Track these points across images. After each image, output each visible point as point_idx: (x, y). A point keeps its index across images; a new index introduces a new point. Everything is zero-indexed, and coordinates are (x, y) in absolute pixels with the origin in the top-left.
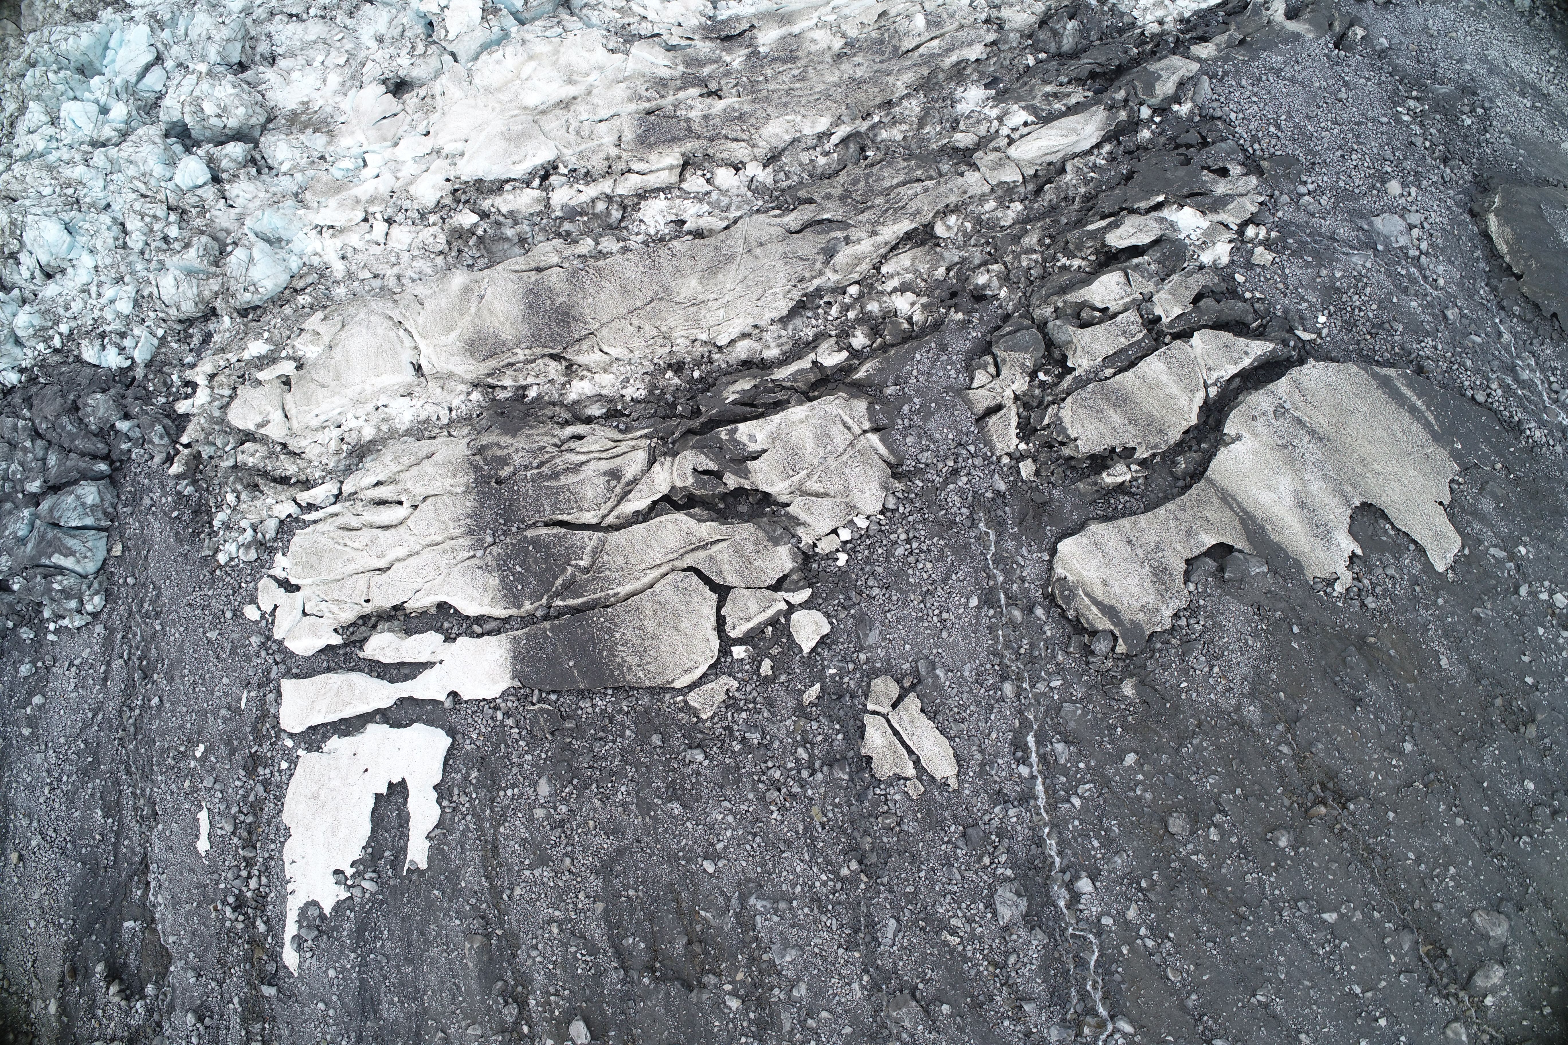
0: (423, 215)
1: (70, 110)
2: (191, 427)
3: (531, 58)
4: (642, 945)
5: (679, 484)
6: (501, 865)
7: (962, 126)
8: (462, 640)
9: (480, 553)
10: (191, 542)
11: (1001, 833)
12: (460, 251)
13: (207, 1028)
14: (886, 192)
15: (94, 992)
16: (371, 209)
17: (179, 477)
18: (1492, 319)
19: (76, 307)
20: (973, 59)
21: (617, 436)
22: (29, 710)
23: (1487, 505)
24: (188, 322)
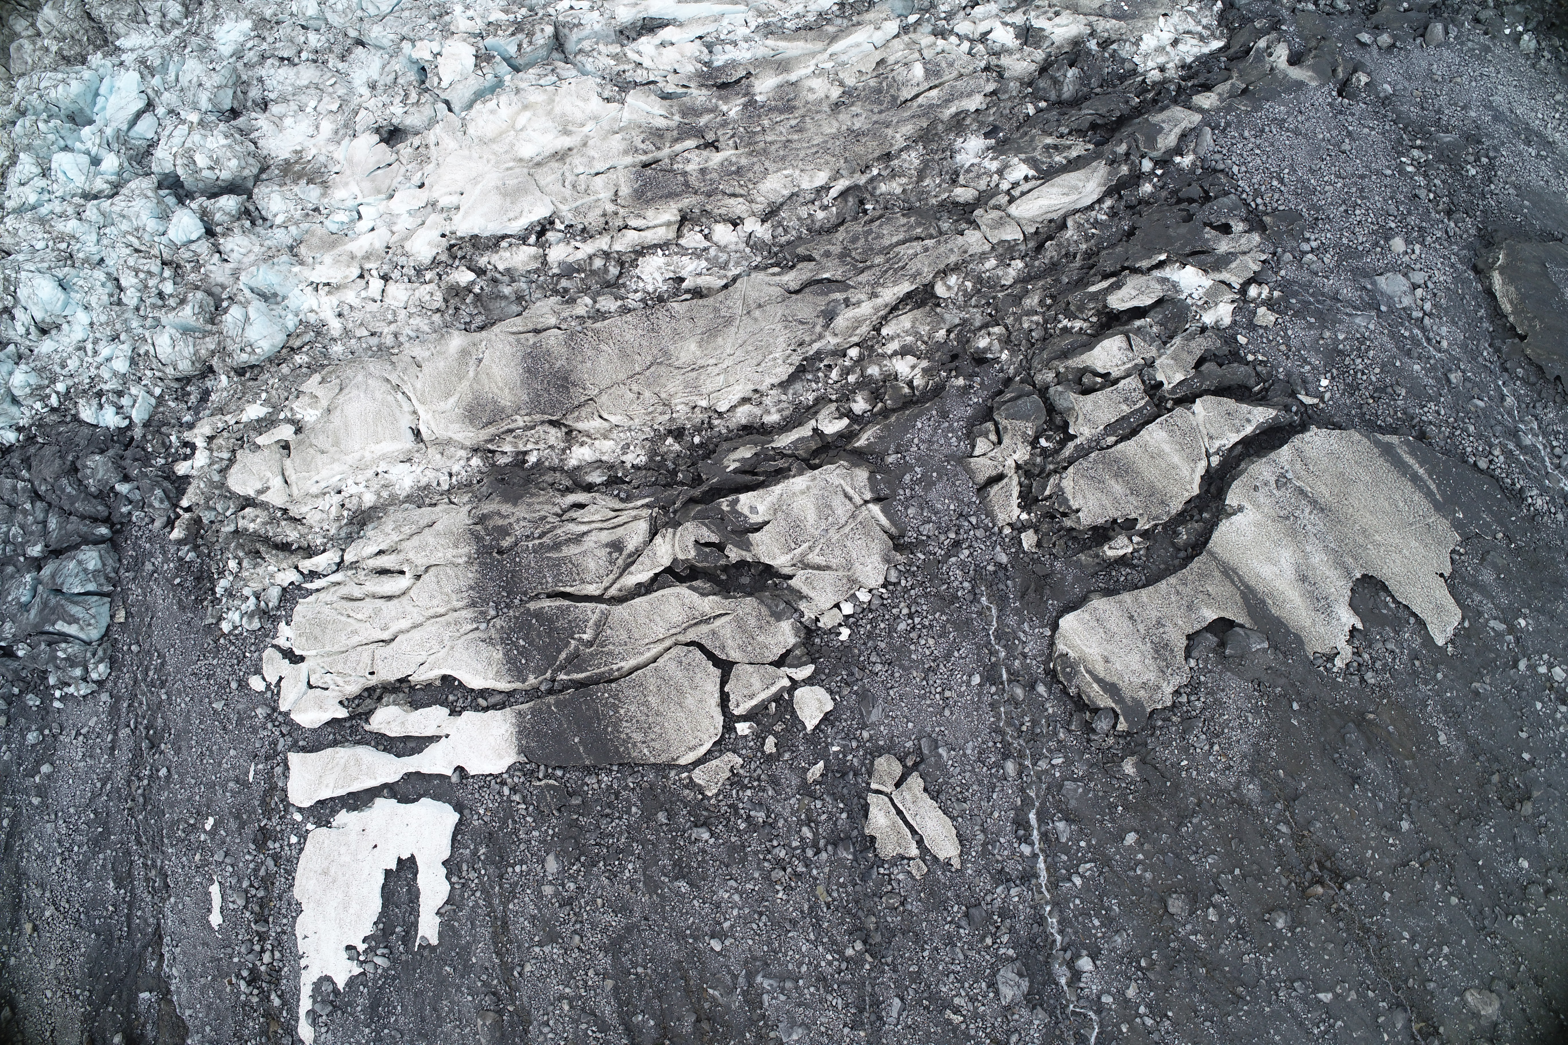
0: (419, 272)
1: (61, 161)
2: (191, 490)
3: (526, 107)
4: (652, 1023)
5: (681, 556)
6: (511, 942)
7: (961, 180)
8: (468, 714)
9: (483, 626)
10: (195, 610)
11: (1004, 913)
12: (457, 309)
14: (886, 250)
16: (367, 266)
17: (180, 542)
18: (1495, 382)
19: (73, 364)
20: (973, 109)
21: (618, 505)
22: (37, 779)
23: (1487, 576)
24: (185, 380)
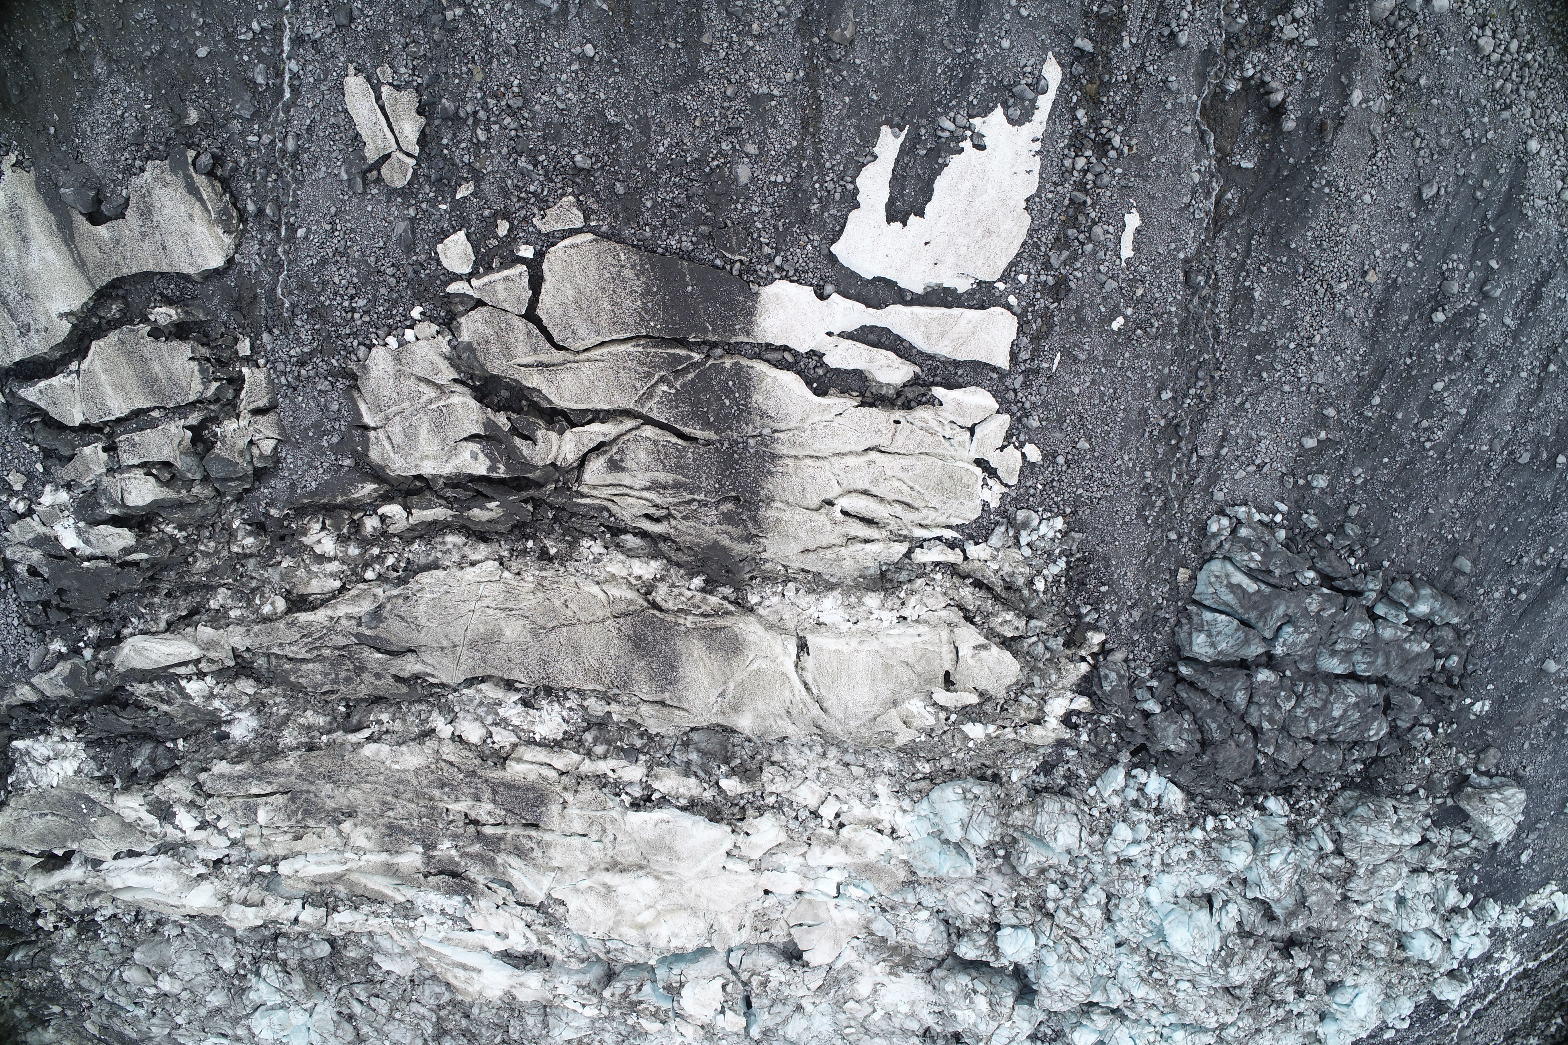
0: (778, 808)
2: (1073, 678)
3: (642, 927)
5: (553, 435)
6: (803, 108)
7: (246, 700)
8: (803, 349)
9: (767, 432)
10: (1093, 553)
11: (318, 12)
12: (752, 758)
13: (1168, 25)
14: (319, 659)
15: (1302, 101)
16: (832, 833)
17: (1095, 628)
19: (1181, 853)
20: (224, 763)
21: (611, 506)
22: (1323, 435)
24: (1060, 792)
